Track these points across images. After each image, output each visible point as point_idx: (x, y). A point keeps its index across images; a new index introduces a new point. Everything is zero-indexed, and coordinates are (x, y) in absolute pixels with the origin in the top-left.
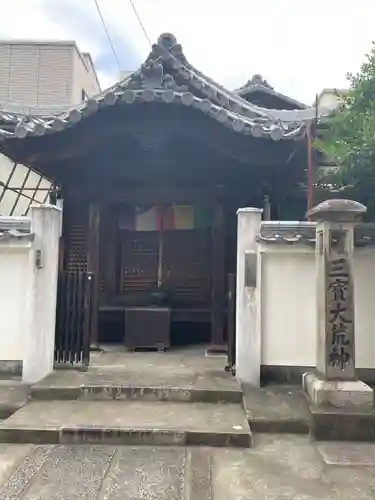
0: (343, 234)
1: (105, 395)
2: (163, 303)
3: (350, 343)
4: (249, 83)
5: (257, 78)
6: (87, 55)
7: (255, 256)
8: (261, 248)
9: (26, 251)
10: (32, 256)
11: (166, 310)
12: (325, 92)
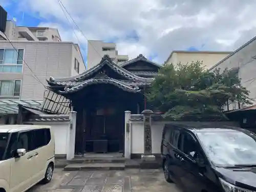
0: (149, 118)
1: (89, 162)
2: (105, 138)
3: (151, 146)
4: (138, 57)
5: (141, 55)
6: (77, 44)
7: (129, 124)
8: (130, 122)
9: (68, 124)
10: (69, 126)
11: (106, 140)
12: (174, 52)
